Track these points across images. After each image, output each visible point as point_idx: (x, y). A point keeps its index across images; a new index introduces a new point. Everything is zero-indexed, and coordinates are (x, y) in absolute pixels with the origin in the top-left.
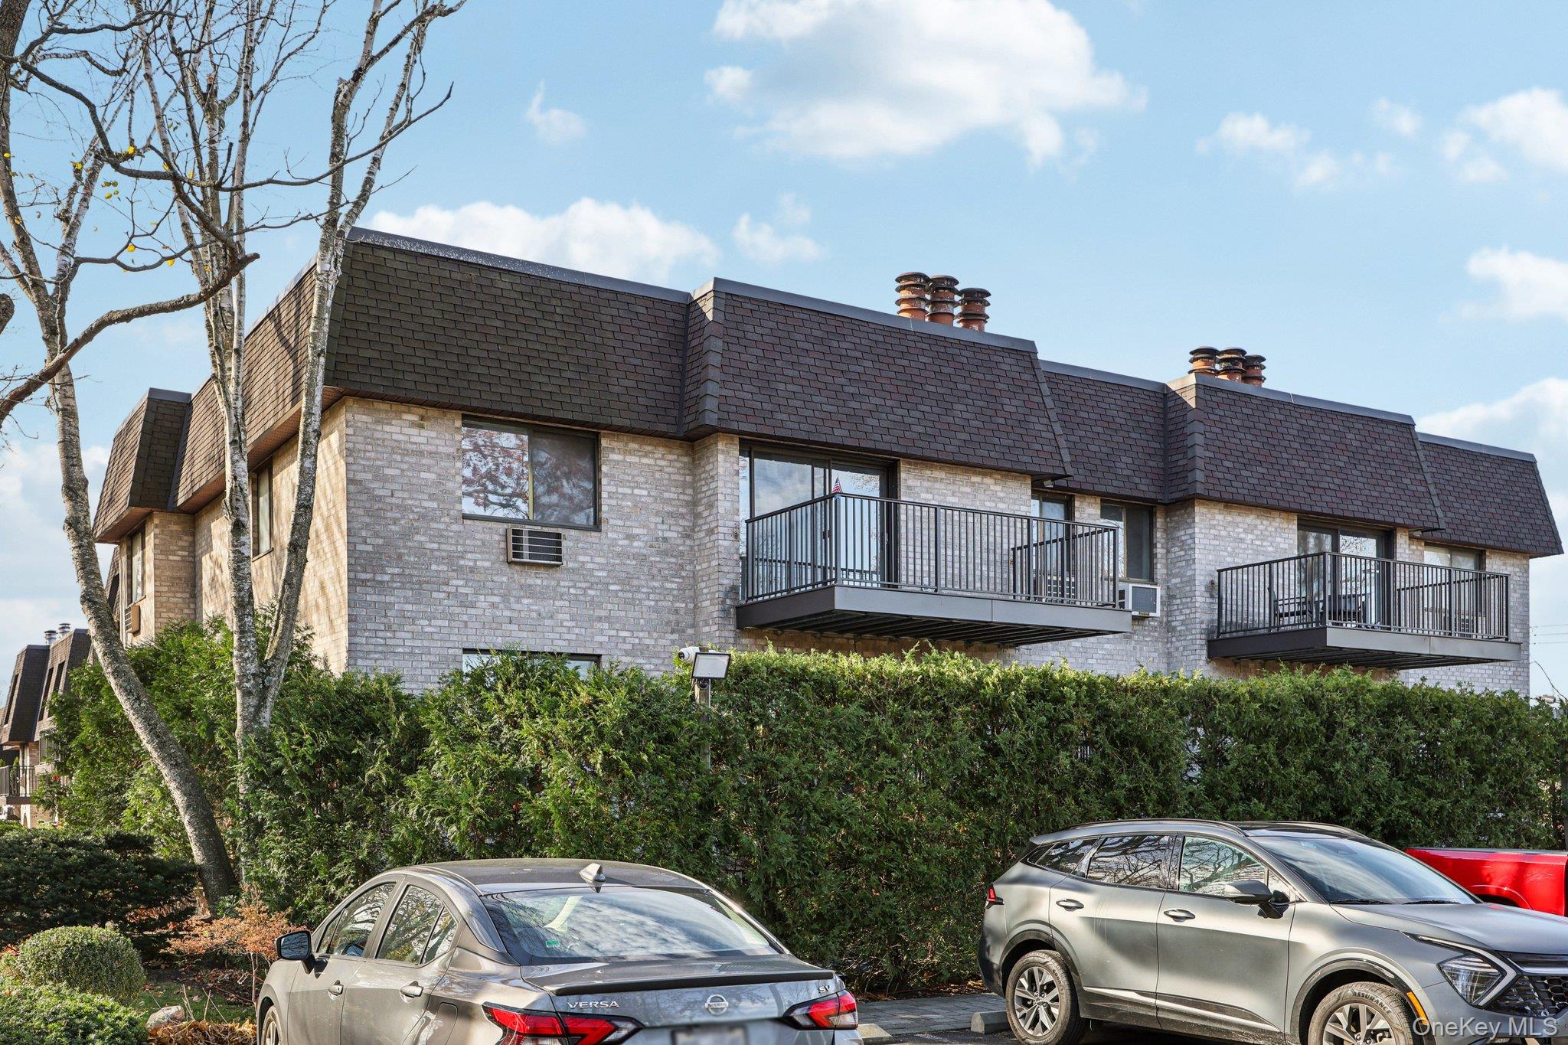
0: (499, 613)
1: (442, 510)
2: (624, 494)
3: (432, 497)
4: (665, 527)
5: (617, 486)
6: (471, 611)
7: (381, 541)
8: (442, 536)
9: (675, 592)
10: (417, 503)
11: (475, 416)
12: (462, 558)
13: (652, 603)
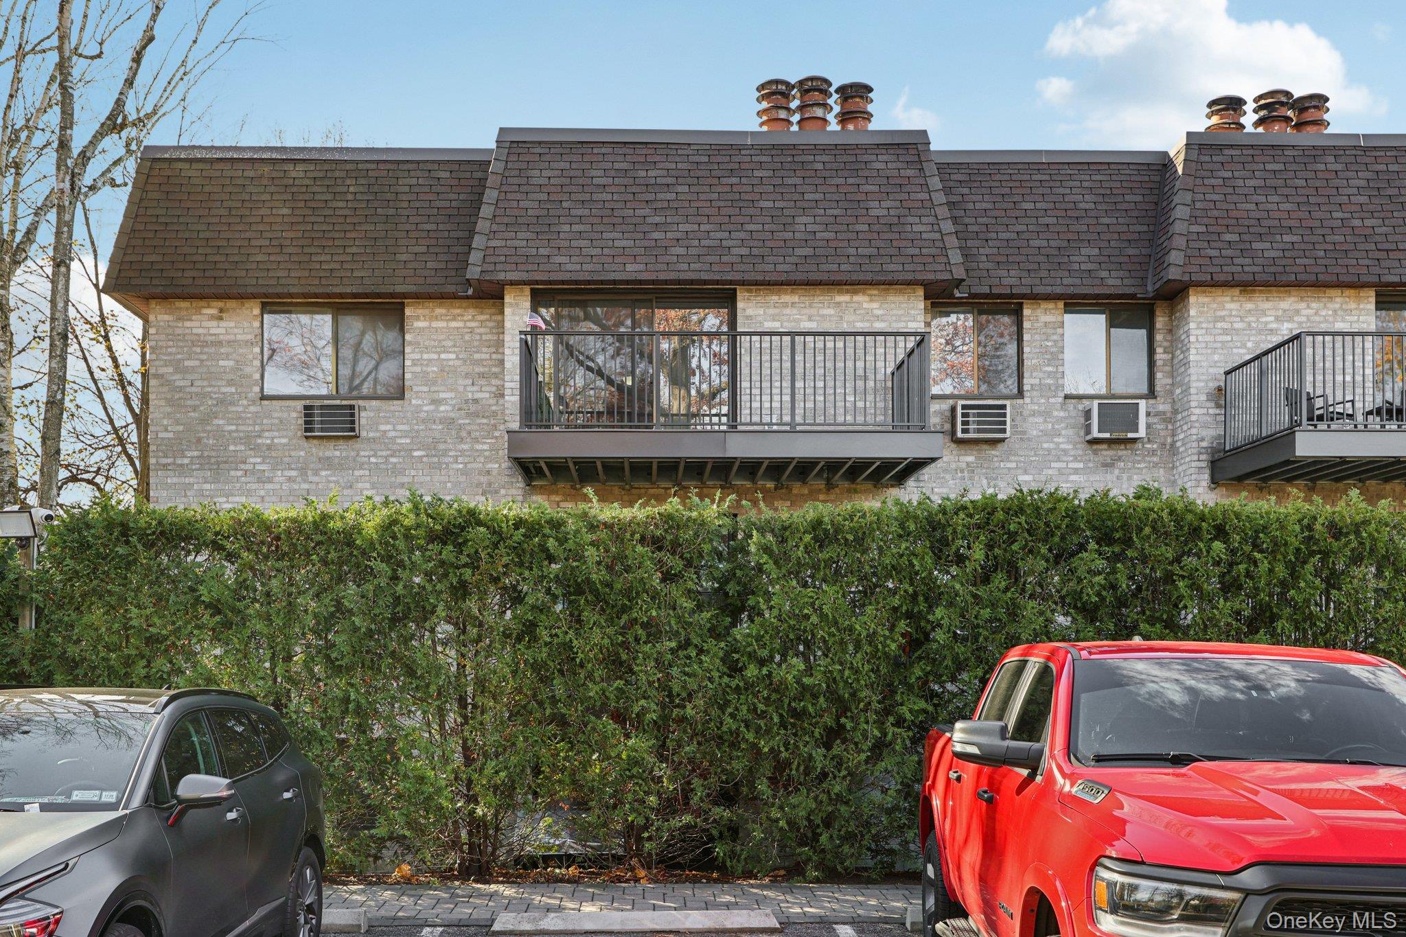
0: (295, 487)
1: (240, 394)
2: (430, 360)
3: (230, 383)
4: (475, 388)
5: (421, 353)
6: (269, 486)
7: (181, 428)
8: (240, 418)
9: (487, 453)
10: (216, 389)
11: (275, 303)
12: (260, 437)
13: (461, 466)
